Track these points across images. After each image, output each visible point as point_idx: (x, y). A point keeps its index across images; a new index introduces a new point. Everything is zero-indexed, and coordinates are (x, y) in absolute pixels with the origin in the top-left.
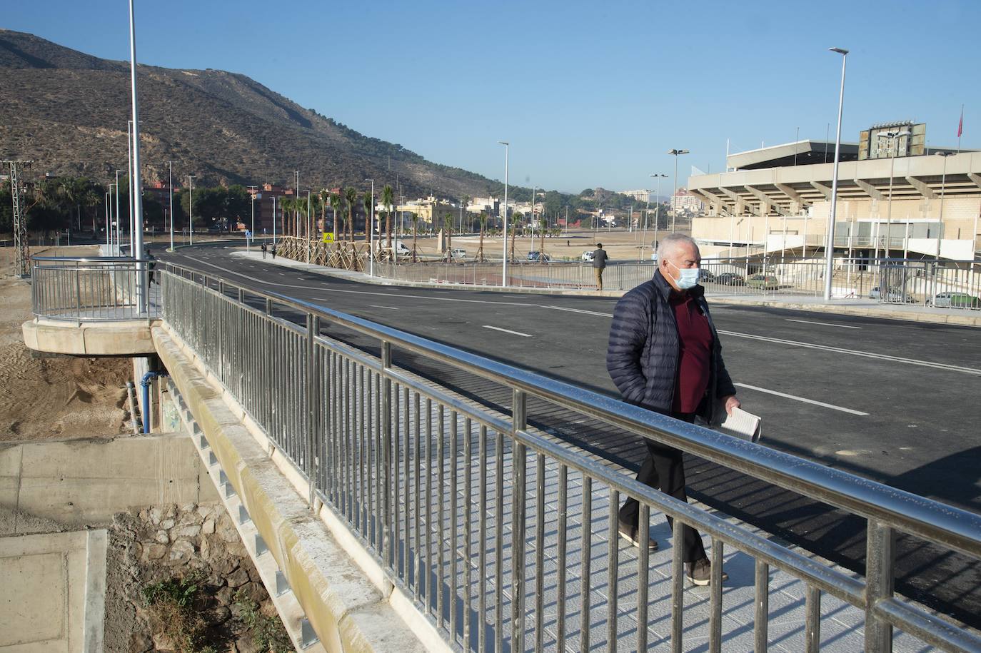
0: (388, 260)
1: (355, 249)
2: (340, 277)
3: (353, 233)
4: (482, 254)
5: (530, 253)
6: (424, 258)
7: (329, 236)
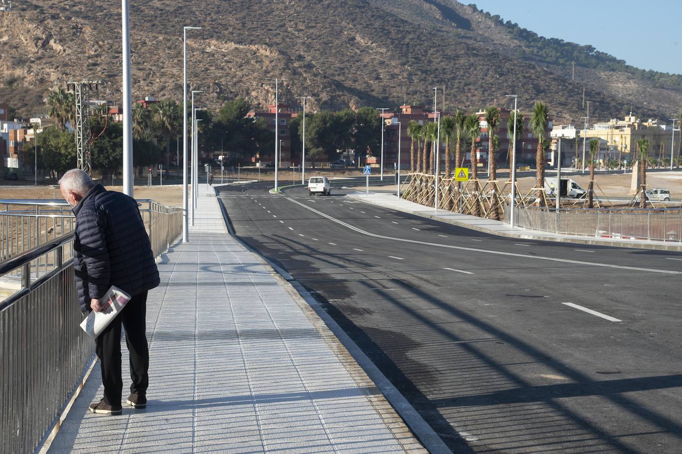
0: (538, 205)
1: (496, 190)
2: (470, 228)
3: (495, 169)
6: (605, 202)
7: (462, 172)
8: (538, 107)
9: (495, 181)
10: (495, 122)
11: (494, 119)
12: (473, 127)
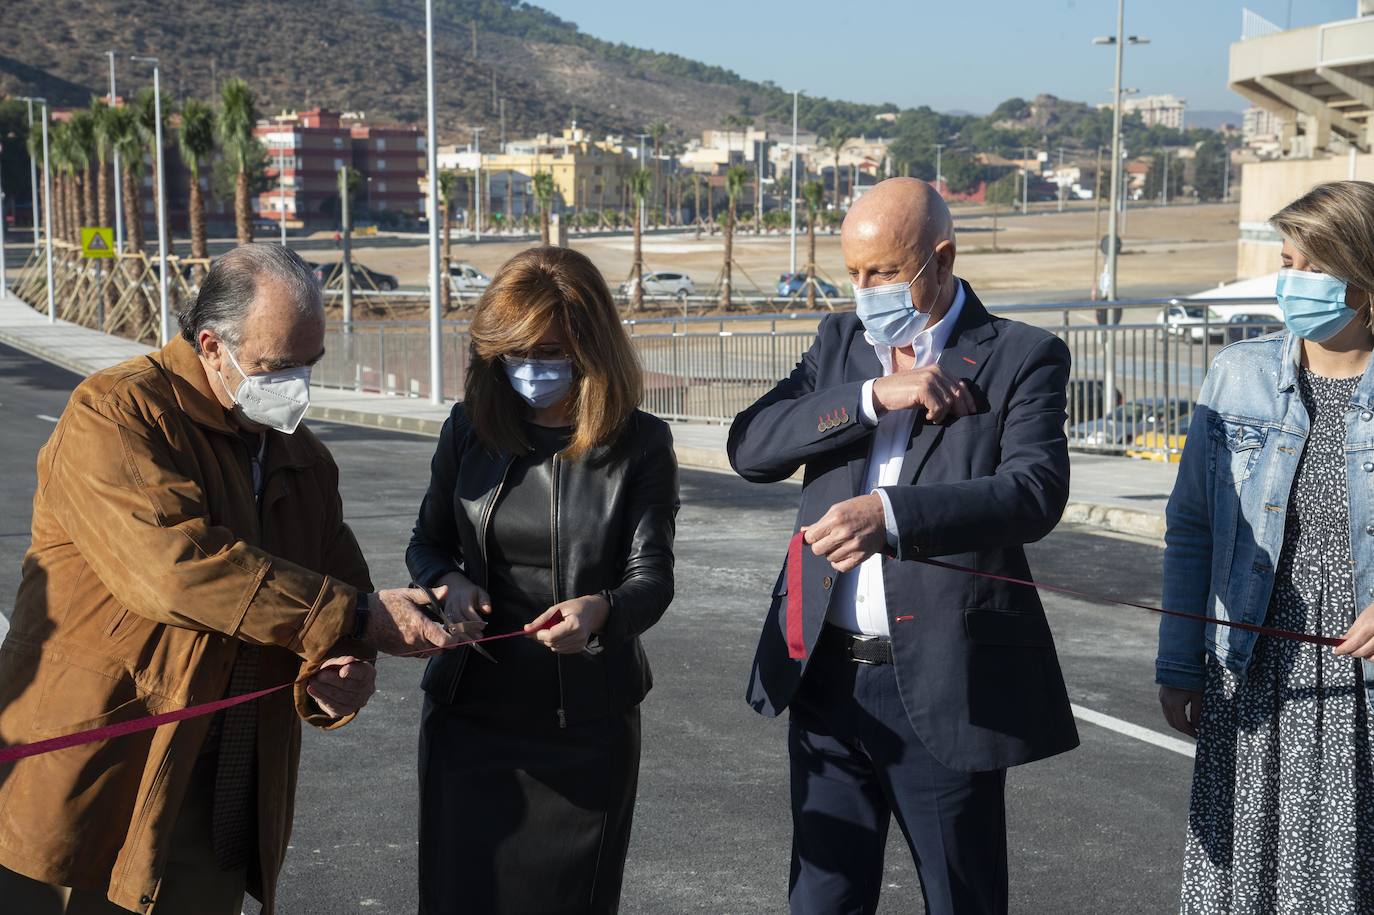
5: (783, 279)
8: (230, 91)
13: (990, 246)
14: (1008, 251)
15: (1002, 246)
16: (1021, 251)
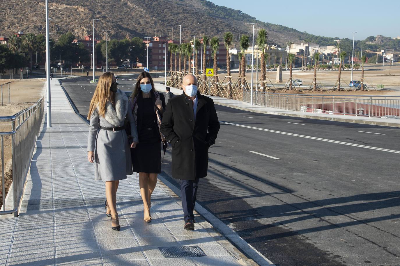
0: (262, 91)
1: (231, 82)
3: (230, 69)
4: (315, 84)
5: (351, 82)
7: (210, 71)
9: (230, 76)
10: (230, 42)
11: (229, 39)
12: (215, 45)
13: (389, 74)
14: (394, 76)
15: (392, 74)
16: (398, 76)
